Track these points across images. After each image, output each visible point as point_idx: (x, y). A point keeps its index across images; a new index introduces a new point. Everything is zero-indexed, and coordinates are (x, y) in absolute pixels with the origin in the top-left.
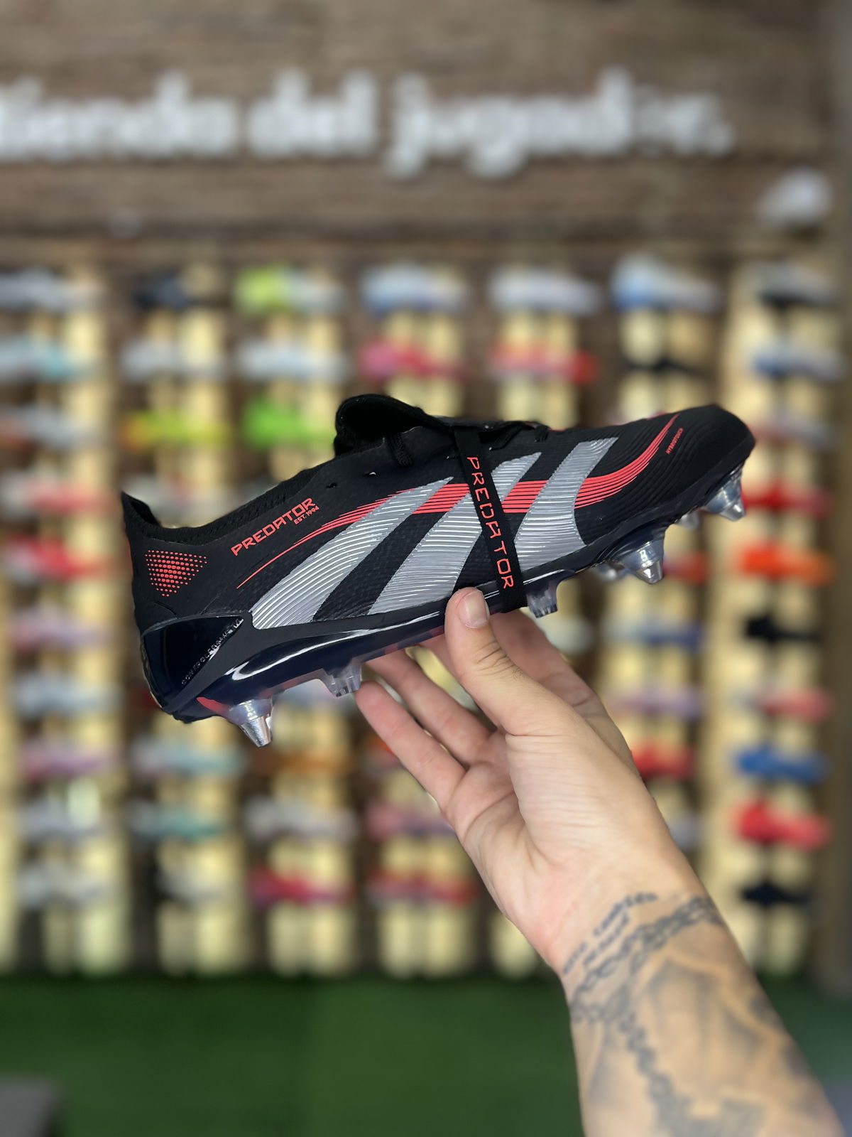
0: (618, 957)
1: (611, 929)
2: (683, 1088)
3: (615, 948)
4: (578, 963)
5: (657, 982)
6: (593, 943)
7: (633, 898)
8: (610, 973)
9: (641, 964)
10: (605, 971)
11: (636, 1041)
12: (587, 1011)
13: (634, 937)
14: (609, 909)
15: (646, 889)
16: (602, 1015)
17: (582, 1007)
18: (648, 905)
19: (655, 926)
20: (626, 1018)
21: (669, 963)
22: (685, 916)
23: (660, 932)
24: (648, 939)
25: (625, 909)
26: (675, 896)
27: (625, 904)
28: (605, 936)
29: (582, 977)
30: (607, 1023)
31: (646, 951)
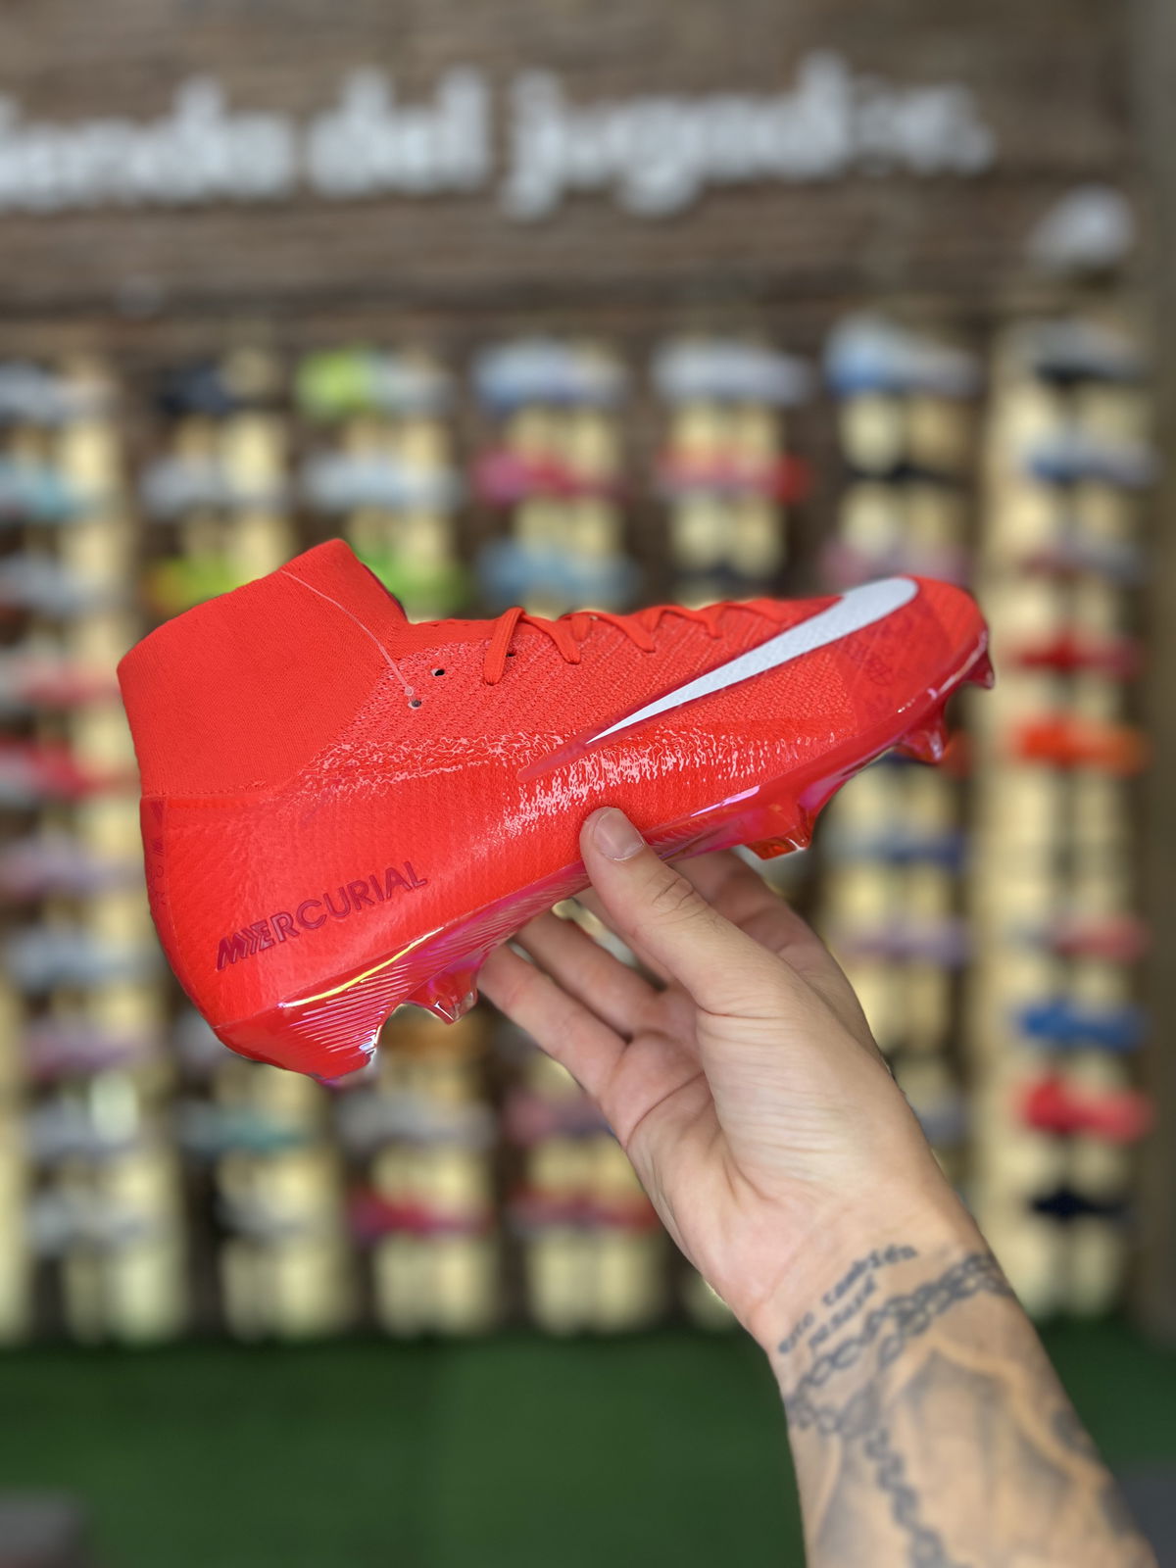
0: (860, 1341)
2: (959, 1553)
7: (881, 1255)
8: (848, 1364)
9: (895, 1356)
10: (842, 1359)
11: (890, 1475)
12: (816, 1415)
13: (883, 1314)
14: (846, 1268)
15: (901, 1240)
16: (839, 1426)
17: (809, 1407)
18: (904, 1264)
19: (913, 1298)
20: (874, 1436)
21: (935, 1357)
22: (957, 1283)
23: (921, 1308)
24: (905, 1318)
25: (870, 1270)
26: (943, 1253)
27: (871, 1263)
28: (839, 1306)
29: (808, 1363)
30: (847, 1440)
31: (901, 1336)
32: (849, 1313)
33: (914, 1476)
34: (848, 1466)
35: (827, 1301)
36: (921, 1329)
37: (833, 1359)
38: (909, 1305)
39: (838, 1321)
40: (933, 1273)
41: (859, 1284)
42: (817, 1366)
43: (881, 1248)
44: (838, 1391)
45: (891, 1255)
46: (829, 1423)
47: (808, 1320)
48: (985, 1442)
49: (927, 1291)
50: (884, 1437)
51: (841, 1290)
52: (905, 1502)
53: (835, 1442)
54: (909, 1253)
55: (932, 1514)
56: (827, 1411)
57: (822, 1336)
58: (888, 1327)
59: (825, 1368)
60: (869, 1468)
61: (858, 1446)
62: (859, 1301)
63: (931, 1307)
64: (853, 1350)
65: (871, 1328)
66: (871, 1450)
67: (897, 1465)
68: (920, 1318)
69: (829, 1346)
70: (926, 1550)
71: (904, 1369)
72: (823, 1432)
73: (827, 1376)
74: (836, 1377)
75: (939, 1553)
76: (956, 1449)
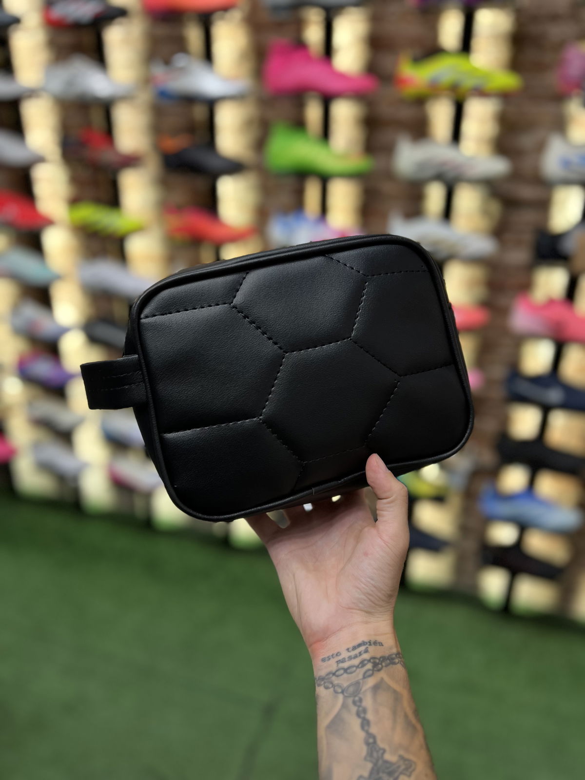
0: (357, 667)
1: (357, 651)
2: (381, 744)
3: (356, 662)
4: (333, 662)
5: (376, 688)
6: (345, 655)
7: (372, 642)
8: (351, 673)
9: (370, 676)
10: (348, 671)
11: (361, 713)
12: (334, 686)
13: (369, 661)
14: (359, 641)
15: (379, 639)
16: (342, 692)
17: (332, 683)
18: (378, 647)
19: (379, 659)
20: (357, 698)
21: (382, 679)
22: (393, 659)
23: (382, 665)
24: (375, 665)
25: (367, 646)
26: (391, 648)
27: (368, 644)
28: (353, 653)
29: (334, 668)
30: (345, 697)
31: (373, 670)
32: (356, 657)
33: (370, 716)
34: (344, 706)
35: (348, 650)
36: (379, 670)
37: (346, 670)
38: (377, 661)
39: (350, 658)
40: (387, 654)
41: (362, 648)
42: (337, 671)
43: (373, 639)
44: (344, 681)
45: (375, 643)
46: (340, 690)
47: (338, 654)
48: (394, 713)
49: (383, 659)
50: (361, 700)
51: (354, 648)
52: (365, 724)
53: (341, 697)
54: (381, 644)
55: (373, 730)
56: (339, 686)
57: (343, 661)
58: (369, 666)
59: (342, 672)
60: (354, 709)
61: (350, 701)
62: (360, 654)
63: (384, 664)
64: (355, 668)
65: (362, 664)
66: (354, 703)
67: (365, 711)
68: (380, 666)
69: (345, 665)
70: (371, 740)
71: (371, 682)
72: (336, 692)
73: (342, 675)
74: (345, 675)
75: (375, 742)
76: (385, 711)
